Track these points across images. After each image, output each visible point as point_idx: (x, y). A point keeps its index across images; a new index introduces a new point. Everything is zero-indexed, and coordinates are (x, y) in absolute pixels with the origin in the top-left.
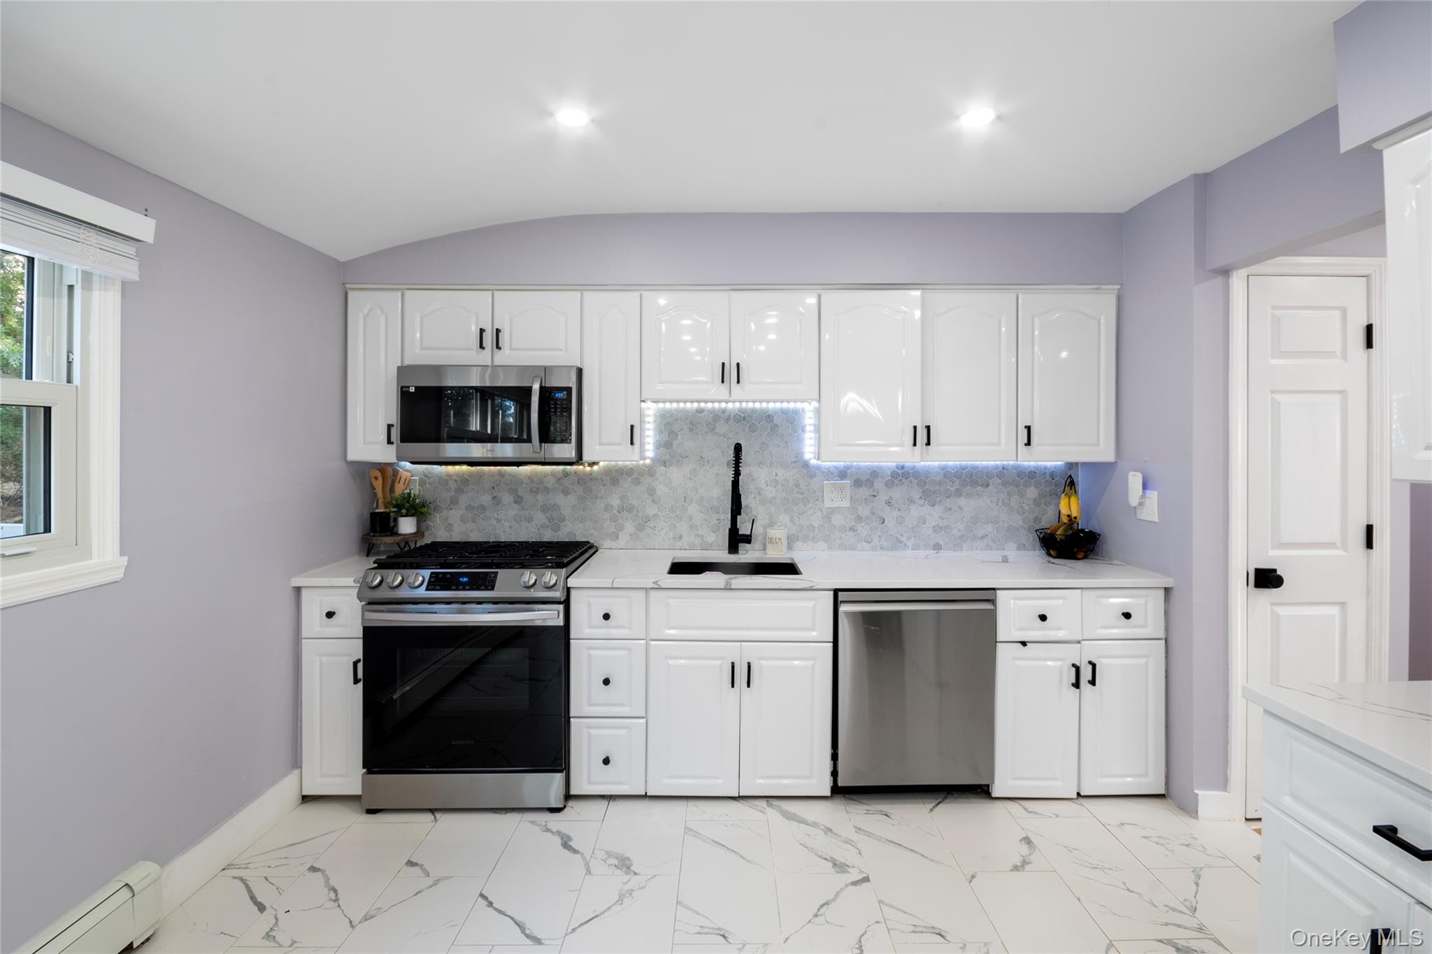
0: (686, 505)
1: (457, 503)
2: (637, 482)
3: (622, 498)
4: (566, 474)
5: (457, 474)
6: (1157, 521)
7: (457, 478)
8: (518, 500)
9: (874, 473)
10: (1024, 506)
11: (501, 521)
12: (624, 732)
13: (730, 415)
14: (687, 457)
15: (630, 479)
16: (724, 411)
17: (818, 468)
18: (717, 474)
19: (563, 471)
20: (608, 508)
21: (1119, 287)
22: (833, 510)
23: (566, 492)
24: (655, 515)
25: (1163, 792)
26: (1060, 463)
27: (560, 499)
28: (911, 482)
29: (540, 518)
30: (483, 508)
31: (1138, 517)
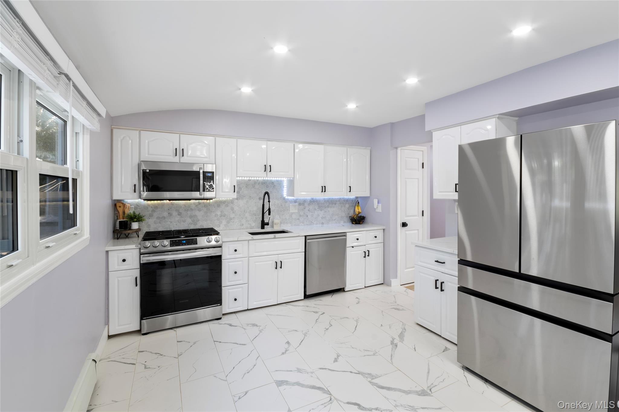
0: (245, 213)
1: (153, 216)
2: (227, 206)
3: (221, 212)
4: (200, 203)
5: (152, 204)
6: (381, 212)
7: (152, 206)
8: (180, 214)
9: (305, 201)
10: (345, 210)
11: (172, 222)
12: (240, 289)
13: (260, 182)
14: (245, 196)
15: (224, 205)
16: (258, 180)
17: (288, 199)
18: (256, 202)
19: (198, 202)
20: (216, 215)
21: (370, 148)
22: (292, 213)
23: (199, 210)
24: (233, 218)
25: (383, 283)
26: (354, 197)
27: (197, 213)
28: (315, 203)
29: (189, 220)
30: (164, 218)
31: (376, 211)
